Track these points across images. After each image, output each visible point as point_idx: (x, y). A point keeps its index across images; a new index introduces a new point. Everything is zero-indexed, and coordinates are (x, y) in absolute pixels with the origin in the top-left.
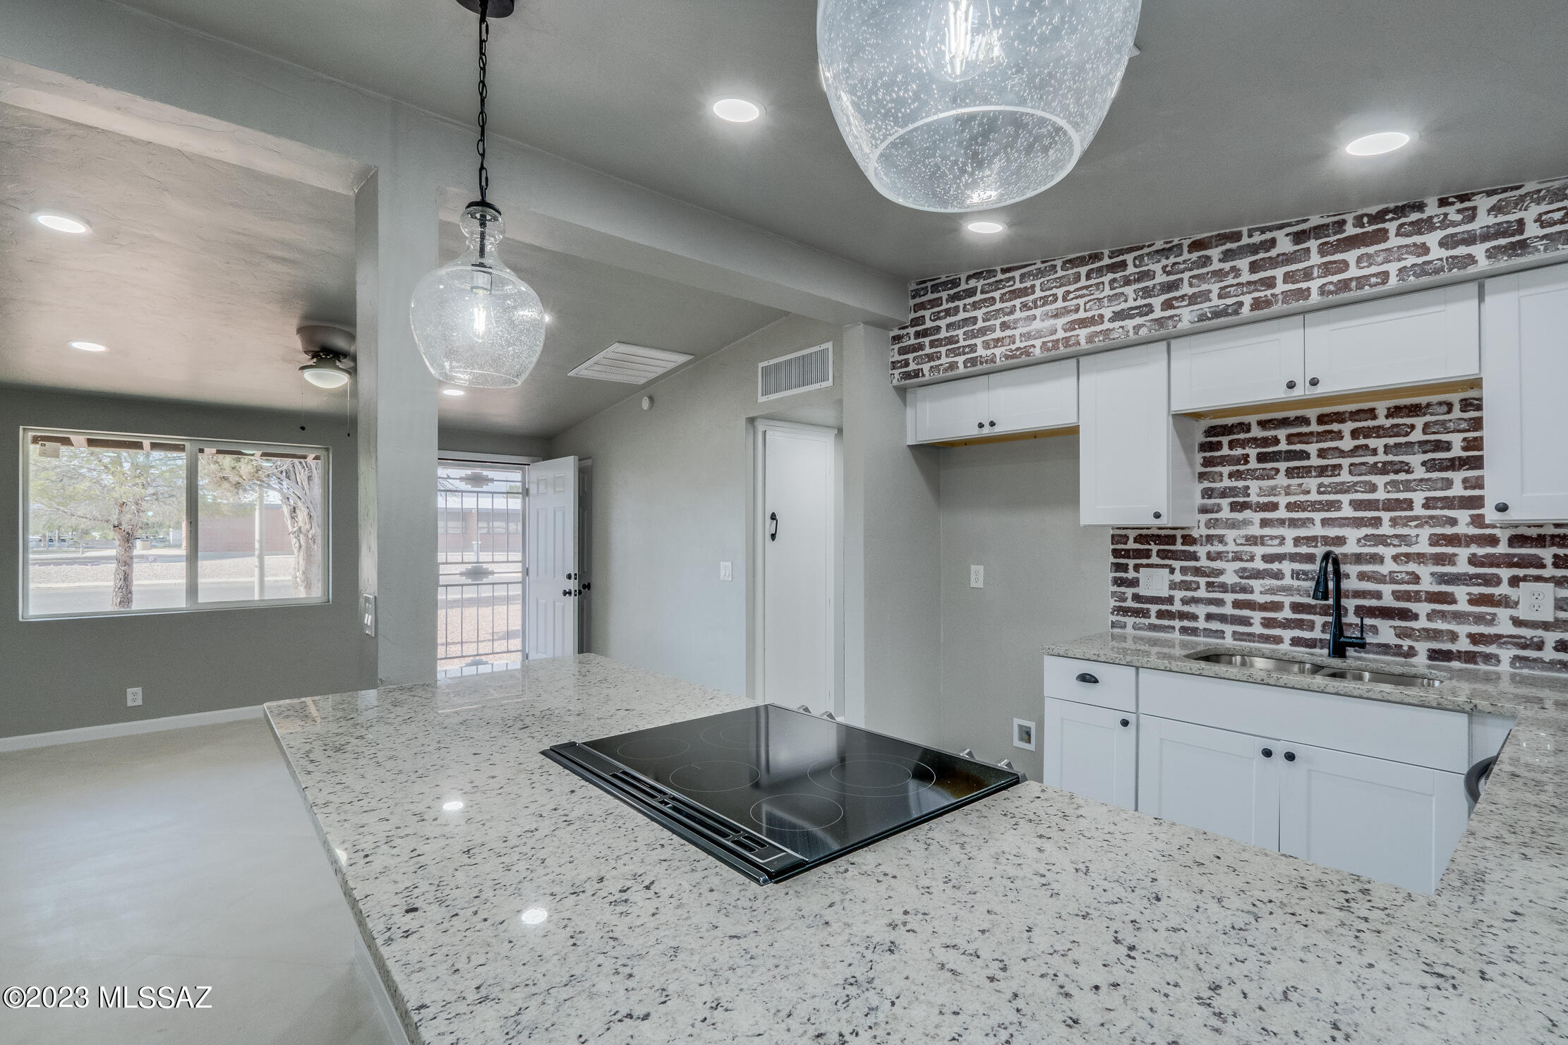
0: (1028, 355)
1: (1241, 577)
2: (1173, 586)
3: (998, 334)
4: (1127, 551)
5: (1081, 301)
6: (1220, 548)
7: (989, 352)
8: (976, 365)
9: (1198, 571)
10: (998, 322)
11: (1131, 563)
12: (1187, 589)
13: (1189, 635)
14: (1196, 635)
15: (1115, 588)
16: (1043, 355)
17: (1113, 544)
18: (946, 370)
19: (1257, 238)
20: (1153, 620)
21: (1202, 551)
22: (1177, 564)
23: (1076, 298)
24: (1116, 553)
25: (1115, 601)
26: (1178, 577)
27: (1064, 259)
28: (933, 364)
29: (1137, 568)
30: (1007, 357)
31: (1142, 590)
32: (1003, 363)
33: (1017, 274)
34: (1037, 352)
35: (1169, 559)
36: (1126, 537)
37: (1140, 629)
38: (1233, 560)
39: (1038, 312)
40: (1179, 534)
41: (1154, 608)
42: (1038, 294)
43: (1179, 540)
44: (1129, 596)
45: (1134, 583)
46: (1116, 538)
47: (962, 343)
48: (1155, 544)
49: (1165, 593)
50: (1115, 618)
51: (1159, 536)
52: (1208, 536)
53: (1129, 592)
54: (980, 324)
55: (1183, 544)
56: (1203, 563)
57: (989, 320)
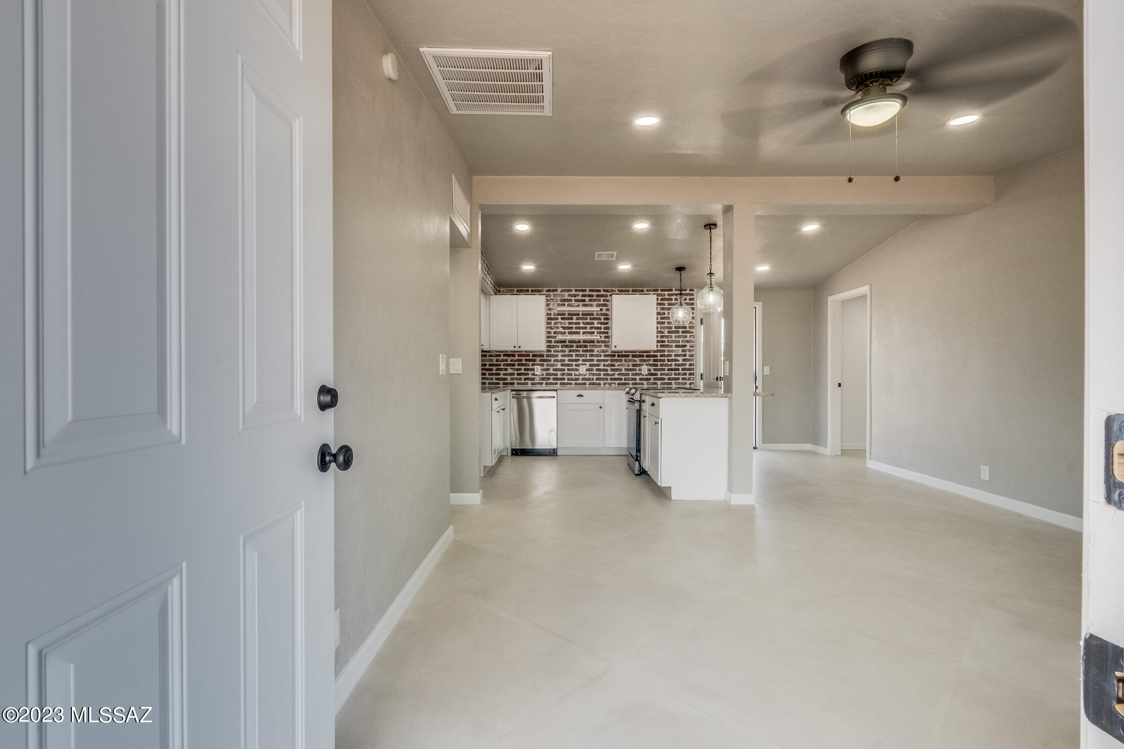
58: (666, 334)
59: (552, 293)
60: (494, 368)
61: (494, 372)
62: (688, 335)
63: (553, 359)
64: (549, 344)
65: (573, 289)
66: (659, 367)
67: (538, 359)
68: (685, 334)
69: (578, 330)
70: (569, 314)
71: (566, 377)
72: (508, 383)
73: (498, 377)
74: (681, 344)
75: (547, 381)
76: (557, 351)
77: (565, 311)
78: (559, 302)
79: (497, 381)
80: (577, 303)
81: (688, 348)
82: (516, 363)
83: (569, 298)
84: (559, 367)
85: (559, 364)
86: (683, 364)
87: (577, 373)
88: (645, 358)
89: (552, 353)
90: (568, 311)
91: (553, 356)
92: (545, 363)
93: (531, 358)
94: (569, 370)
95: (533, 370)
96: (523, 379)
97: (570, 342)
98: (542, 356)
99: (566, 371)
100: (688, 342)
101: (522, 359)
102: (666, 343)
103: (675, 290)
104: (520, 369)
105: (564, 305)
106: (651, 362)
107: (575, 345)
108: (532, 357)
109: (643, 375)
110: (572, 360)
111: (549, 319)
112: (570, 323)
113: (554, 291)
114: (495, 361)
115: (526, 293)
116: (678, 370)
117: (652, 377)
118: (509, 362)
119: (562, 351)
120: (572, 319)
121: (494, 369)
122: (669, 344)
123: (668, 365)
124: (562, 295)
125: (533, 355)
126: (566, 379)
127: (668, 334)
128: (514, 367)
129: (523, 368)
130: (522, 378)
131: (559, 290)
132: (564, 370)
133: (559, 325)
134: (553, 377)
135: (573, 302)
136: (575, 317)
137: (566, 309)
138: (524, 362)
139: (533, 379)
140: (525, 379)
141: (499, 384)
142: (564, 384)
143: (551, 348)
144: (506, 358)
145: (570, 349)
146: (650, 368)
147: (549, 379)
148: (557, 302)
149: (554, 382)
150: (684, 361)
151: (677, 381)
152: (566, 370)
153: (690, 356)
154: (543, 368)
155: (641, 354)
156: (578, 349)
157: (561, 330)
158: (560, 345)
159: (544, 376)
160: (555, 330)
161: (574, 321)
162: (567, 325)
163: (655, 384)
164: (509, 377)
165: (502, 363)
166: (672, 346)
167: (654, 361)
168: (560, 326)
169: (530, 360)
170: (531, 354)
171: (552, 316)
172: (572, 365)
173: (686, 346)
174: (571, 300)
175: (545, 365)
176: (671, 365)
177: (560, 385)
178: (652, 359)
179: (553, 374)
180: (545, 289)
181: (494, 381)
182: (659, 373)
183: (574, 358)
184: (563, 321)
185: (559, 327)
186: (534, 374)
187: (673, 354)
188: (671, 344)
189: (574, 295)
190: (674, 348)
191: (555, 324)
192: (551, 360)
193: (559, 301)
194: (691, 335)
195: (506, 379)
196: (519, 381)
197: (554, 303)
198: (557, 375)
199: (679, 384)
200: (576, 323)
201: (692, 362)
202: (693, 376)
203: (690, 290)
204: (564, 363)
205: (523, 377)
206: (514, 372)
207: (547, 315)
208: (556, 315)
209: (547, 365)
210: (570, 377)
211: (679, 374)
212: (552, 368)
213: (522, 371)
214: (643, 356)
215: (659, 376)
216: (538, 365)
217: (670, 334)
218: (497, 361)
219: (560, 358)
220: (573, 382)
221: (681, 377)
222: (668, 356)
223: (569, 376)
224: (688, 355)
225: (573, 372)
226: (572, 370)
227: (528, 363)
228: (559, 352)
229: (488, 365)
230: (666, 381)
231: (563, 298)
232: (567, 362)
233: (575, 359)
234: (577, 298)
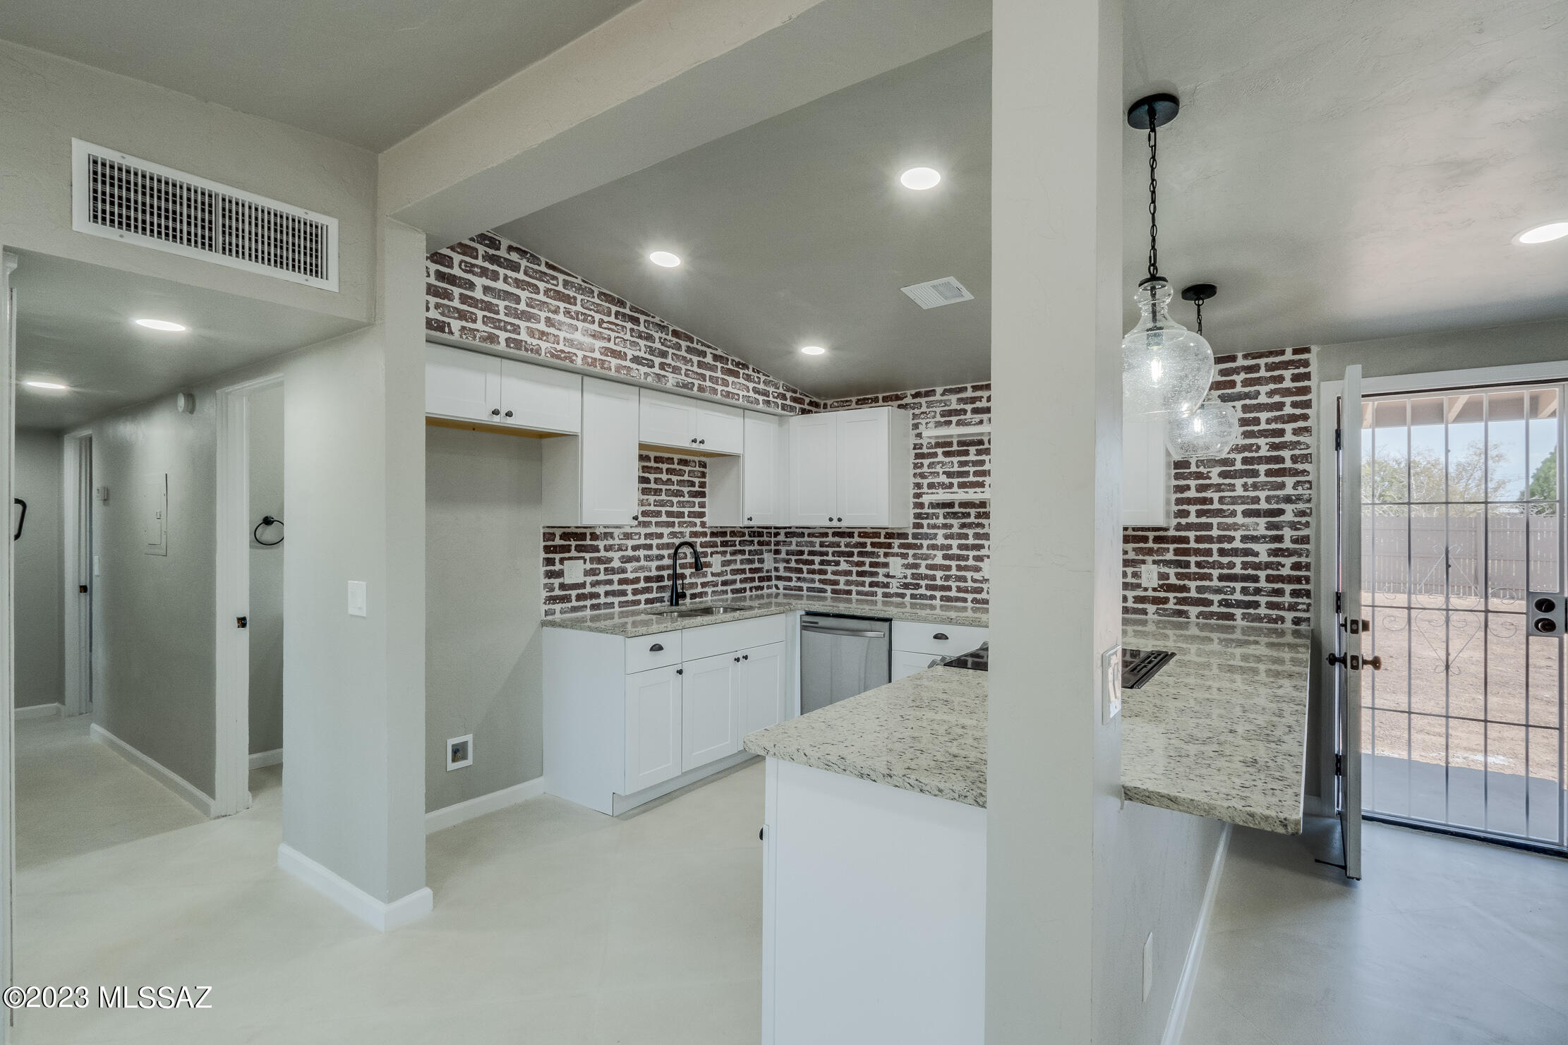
0: (572, 361)
1: (622, 563)
2: (587, 573)
3: (542, 326)
4: (555, 547)
5: (613, 335)
6: (611, 542)
7: (535, 342)
8: (520, 349)
9: (599, 560)
10: (543, 315)
11: (557, 557)
12: (594, 575)
13: (596, 610)
14: (600, 609)
15: (547, 581)
16: (581, 367)
17: (544, 541)
18: (484, 339)
19: (700, 347)
20: (574, 603)
21: (601, 544)
22: (587, 556)
23: (609, 329)
24: (547, 549)
25: (547, 591)
26: (588, 566)
27: (601, 290)
28: (464, 323)
29: (562, 561)
30: (553, 355)
31: (568, 580)
32: (546, 359)
33: (561, 277)
34: (579, 361)
35: (583, 552)
36: (554, 534)
37: (565, 612)
38: (618, 551)
39: (580, 325)
40: (588, 531)
41: (574, 593)
42: (579, 308)
43: (588, 537)
44: (557, 586)
45: (560, 574)
46: (547, 536)
47: (502, 316)
48: (574, 540)
49: (580, 580)
50: (547, 607)
51: (576, 534)
52: (605, 533)
53: (556, 582)
54: (522, 306)
55: (591, 540)
56: (602, 553)
57: (532, 307)
58: (1216, 480)
59: (923, 400)
60: (817, 559)
61: (817, 567)
62: (1290, 481)
63: (925, 543)
64: (919, 511)
65: (969, 386)
66: (1193, 569)
67: (896, 542)
68: (1279, 479)
69: (980, 479)
70: (960, 443)
71: (954, 585)
72: (840, 590)
73: (823, 577)
74: (1263, 505)
75: (915, 592)
76: (935, 527)
77: (951, 436)
78: (938, 418)
79: (822, 586)
80: (978, 417)
81: (1288, 517)
82: (856, 551)
83: (959, 407)
84: (939, 560)
85: (940, 554)
86: (1272, 563)
87: (977, 576)
88: (1150, 544)
89: (925, 530)
90: (959, 436)
91: (926, 536)
92: (911, 552)
93: (882, 540)
94: (959, 568)
95: (886, 565)
96: (867, 584)
97: (962, 505)
98: (904, 536)
99: (954, 572)
100: (1288, 499)
101: (866, 543)
102: (1216, 506)
103: (1245, 357)
104: (863, 564)
105: (949, 423)
106: (1170, 556)
107: (973, 511)
108: (885, 538)
109: (1146, 589)
110: (966, 547)
111: (918, 456)
112: (962, 464)
113: (927, 394)
114: (817, 545)
115: (873, 405)
116: (1255, 579)
117: (1171, 595)
118: (843, 549)
119: (945, 526)
120: (966, 453)
121: (816, 562)
122: (1225, 507)
123: (1221, 566)
124: (945, 401)
125: (887, 533)
126: (954, 589)
127: (1221, 481)
128: (850, 559)
129: (867, 560)
130: (865, 582)
131: (939, 390)
132: (949, 568)
133: (939, 469)
134: (926, 582)
135: (969, 415)
136: (972, 449)
137: (954, 431)
138: (869, 549)
139: (886, 585)
140: (871, 585)
141: (824, 591)
142: (949, 599)
143: (923, 519)
144: (837, 539)
145: (964, 521)
146: (1166, 570)
147: (918, 586)
148: (934, 417)
149: (929, 593)
150: (1276, 556)
151: (1251, 611)
152: (954, 568)
153: (1295, 541)
154: (906, 562)
155: (1140, 533)
156: (980, 521)
157: (943, 479)
158: (941, 512)
159: (909, 580)
160: (930, 480)
161: (972, 457)
162: (956, 469)
163: (1180, 613)
164: (842, 579)
165: (830, 550)
166: (1233, 514)
167: (1177, 552)
168: (941, 471)
169: (880, 545)
170: (883, 533)
171: (925, 450)
172: (967, 558)
173: (1281, 512)
174: (965, 411)
175: (910, 556)
176: (1231, 565)
177: (941, 600)
178: (1172, 547)
179: (927, 577)
180: (909, 393)
181: (817, 585)
182: (1193, 585)
183: (971, 541)
184: (948, 460)
185: (938, 473)
186: (887, 576)
187: (1238, 534)
188: (1231, 507)
189: (971, 398)
190: (1240, 519)
191: (929, 466)
192: (921, 545)
193: (938, 415)
194: (1298, 482)
195: (836, 583)
196: (860, 588)
197: (928, 420)
198: (933, 578)
199: (1259, 619)
200: (975, 463)
201: (1303, 560)
202: (1305, 600)
203: (1295, 352)
204: (950, 552)
205: (868, 580)
206: (851, 569)
207: (914, 449)
208: (931, 448)
209: (914, 555)
210: (962, 584)
211: (1258, 591)
212: (924, 563)
213: (867, 568)
214: (1145, 539)
215: (1193, 594)
216: (897, 555)
217: (1228, 481)
218: (822, 545)
219: (940, 541)
220: (970, 597)
221: (1263, 600)
222: (1221, 539)
223: (960, 581)
224: (1287, 539)
225: (969, 574)
226: (966, 568)
227: (876, 550)
228: (938, 528)
229: (806, 553)
230: (1214, 608)
231: (946, 408)
232: (955, 551)
233: (972, 545)
234: (978, 404)
